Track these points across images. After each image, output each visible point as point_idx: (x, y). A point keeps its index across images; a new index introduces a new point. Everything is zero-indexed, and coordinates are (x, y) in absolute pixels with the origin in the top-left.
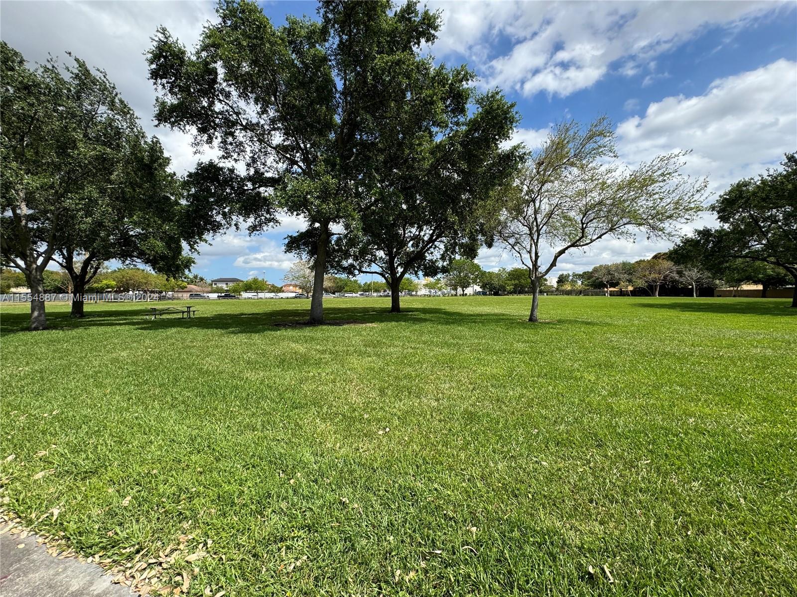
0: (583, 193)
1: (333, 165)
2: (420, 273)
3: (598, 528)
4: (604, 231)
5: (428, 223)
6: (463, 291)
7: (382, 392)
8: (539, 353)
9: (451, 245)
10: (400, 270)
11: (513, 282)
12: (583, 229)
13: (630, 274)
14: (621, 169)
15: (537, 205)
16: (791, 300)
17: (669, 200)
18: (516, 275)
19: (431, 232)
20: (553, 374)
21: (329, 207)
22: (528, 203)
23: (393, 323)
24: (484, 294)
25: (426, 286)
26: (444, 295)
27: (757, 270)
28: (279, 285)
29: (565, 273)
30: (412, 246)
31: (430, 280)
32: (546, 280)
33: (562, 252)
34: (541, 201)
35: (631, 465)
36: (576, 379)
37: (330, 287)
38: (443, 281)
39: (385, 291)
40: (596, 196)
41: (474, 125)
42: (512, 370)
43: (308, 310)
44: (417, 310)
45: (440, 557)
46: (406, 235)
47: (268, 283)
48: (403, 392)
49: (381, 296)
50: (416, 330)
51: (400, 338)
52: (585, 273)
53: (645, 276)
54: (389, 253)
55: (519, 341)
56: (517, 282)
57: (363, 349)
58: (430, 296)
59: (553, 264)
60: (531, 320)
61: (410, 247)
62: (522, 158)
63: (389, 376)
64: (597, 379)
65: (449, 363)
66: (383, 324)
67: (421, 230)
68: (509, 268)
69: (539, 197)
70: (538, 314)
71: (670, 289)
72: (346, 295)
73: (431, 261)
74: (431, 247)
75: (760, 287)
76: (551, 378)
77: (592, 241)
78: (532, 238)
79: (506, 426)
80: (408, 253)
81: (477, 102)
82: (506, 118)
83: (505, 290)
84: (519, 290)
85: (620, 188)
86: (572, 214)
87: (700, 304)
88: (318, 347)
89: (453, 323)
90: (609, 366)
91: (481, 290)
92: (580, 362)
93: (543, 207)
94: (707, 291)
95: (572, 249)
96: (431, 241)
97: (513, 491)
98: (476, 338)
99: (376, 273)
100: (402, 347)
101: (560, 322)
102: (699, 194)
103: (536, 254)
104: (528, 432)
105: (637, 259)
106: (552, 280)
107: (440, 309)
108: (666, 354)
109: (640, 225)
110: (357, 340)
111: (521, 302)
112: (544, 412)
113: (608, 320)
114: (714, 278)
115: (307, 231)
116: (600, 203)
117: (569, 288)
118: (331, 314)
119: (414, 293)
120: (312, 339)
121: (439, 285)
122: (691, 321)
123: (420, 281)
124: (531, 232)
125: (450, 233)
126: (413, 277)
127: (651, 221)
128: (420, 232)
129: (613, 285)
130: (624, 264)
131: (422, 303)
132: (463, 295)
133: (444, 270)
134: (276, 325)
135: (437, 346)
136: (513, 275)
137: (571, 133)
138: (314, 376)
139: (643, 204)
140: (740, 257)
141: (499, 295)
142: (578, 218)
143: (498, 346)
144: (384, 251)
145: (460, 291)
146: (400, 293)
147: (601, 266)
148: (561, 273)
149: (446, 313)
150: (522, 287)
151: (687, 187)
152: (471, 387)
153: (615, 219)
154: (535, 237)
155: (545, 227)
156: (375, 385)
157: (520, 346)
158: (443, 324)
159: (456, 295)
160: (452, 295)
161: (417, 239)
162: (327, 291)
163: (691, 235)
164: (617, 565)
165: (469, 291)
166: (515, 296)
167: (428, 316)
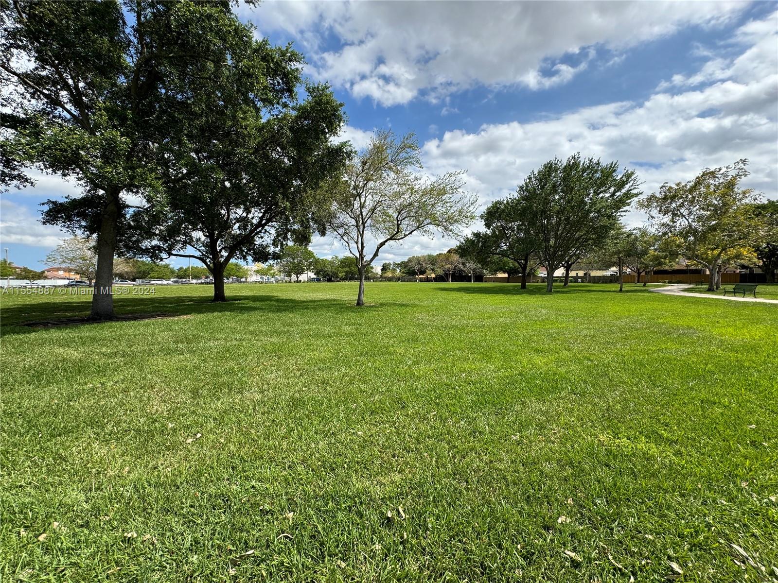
0: (398, 195)
1: (123, 119)
2: (250, 258)
3: (397, 477)
4: (414, 228)
5: (257, 204)
6: (298, 278)
7: (195, 393)
8: (362, 334)
9: (283, 230)
10: (225, 254)
11: (344, 269)
12: (398, 225)
13: (433, 264)
14: (424, 178)
15: (363, 200)
16: (520, 284)
17: (455, 209)
18: (346, 263)
19: (261, 215)
20: (373, 352)
21: (117, 171)
22: (355, 197)
23: (216, 314)
24: (318, 280)
25: (257, 272)
26: (277, 282)
27: (505, 264)
28: (38, 270)
29: (388, 262)
30: (239, 228)
31: (260, 265)
32: (372, 268)
33: (383, 244)
34: (366, 197)
35: (423, 418)
36: (391, 354)
37: (127, 273)
38: (276, 268)
39: (207, 277)
40: (406, 198)
41: (304, 113)
42: (338, 351)
43: (88, 303)
44: (246, 298)
45: (253, 557)
46: (231, 217)
47: (14, 265)
48: (221, 390)
49: (202, 283)
50: (243, 320)
51: (222, 330)
52: (402, 262)
53: (442, 266)
54: (211, 236)
55: (346, 324)
56: (348, 269)
57: (173, 346)
58: (262, 283)
59: (376, 255)
60: (358, 304)
61: (236, 230)
62: (349, 155)
63: (205, 374)
64: (406, 352)
65: (278, 352)
66: (202, 315)
67: (249, 212)
68: (341, 256)
69: (364, 193)
70: (364, 299)
71: (459, 276)
72: (153, 282)
73: (261, 245)
74: (260, 232)
75: (506, 275)
76: (371, 356)
77: (405, 236)
78: (359, 231)
79: (329, 406)
80: (233, 236)
81: (308, 89)
82: (334, 115)
83: (337, 277)
84: (349, 277)
85: (424, 193)
86: (390, 212)
87: (474, 288)
88: (104, 349)
89: (285, 310)
90: (415, 339)
91: (315, 277)
92: (395, 339)
93: (367, 203)
94: (479, 278)
95: (391, 242)
96: (260, 224)
97: (331, 466)
98: (308, 324)
99: (193, 256)
100: (225, 339)
101: (382, 305)
102: (472, 207)
103: (362, 244)
104: (348, 408)
105: (438, 253)
106: (377, 268)
107: (273, 297)
108: (452, 327)
109: (438, 225)
110: (164, 336)
111: (351, 288)
112: (362, 387)
113: (417, 302)
114: (483, 268)
115: (83, 198)
116: (410, 204)
117: (390, 275)
118: (128, 306)
119: (243, 280)
120: (94, 340)
121: (272, 272)
122: (469, 300)
123: (250, 267)
124: (357, 224)
125: (281, 218)
126: (241, 262)
127: (445, 224)
128: (247, 214)
129: (422, 273)
130: (429, 256)
131: (252, 290)
132: (297, 281)
133: (276, 256)
134: (29, 325)
135: (266, 335)
136: (345, 263)
137: (389, 140)
138: (94, 389)
139: (439, 209)
140: (495, 254)
141: (332, 281)
142: (395, 215)
143: (327, 330)
144: (203, 231)
145: (294, 277)
146: (225, 280)
147: (414, 257)
148: (384, 262)
149: (278, 300)
150: (353, 274)
151: (466, 200)
152: (298, 374)
153: (421, 219)
154: (361, 230)
155: (369, 221)
156: (185, 387)
157: (347, 329)
158: (273, 312)
159: (290, 282)
160: (286, 282)
161: (244, 221)
162: (122, 277)
163: (470, 236)
164: (408, 504)
165: (303, 277)
166: (347, 283)
167: (258, 304)
